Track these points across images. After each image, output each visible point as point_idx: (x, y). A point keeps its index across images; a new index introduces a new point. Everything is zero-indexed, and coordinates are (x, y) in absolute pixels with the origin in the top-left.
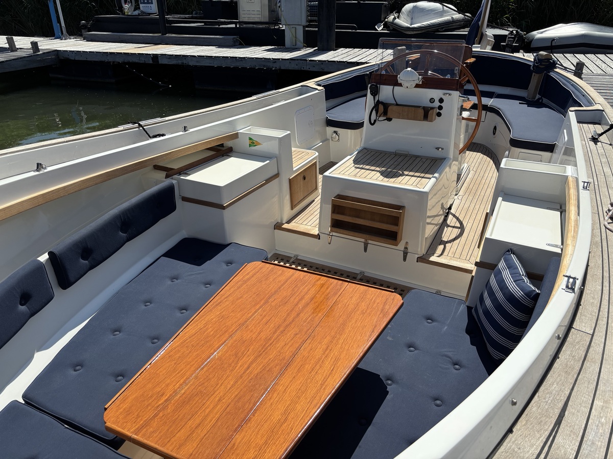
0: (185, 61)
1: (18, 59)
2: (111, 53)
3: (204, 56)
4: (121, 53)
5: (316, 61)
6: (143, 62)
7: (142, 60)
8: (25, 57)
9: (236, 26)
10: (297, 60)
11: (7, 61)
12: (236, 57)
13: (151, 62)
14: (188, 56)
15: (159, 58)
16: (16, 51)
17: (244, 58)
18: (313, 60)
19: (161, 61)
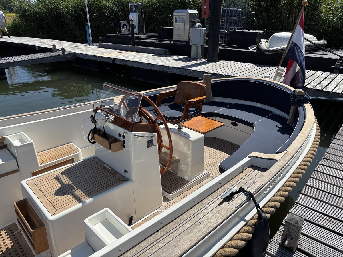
0: (126, 63)
1: (52, 57)
2: (96, 56)
3: (135, 61)
4: (100, 56)
5: (190, 70)
6: (109, 62)
7: (108, 61)
8: (56, 56)
9: (171, 42)
10: (181, 68)
11: (45, 58)
12: (150, 64)
13: (112, 62)
14: (128, 60)
15: (115, 60)
16: (57, 52)
17: (154, 64)
18: (189, 70)
19: (117, 62)
